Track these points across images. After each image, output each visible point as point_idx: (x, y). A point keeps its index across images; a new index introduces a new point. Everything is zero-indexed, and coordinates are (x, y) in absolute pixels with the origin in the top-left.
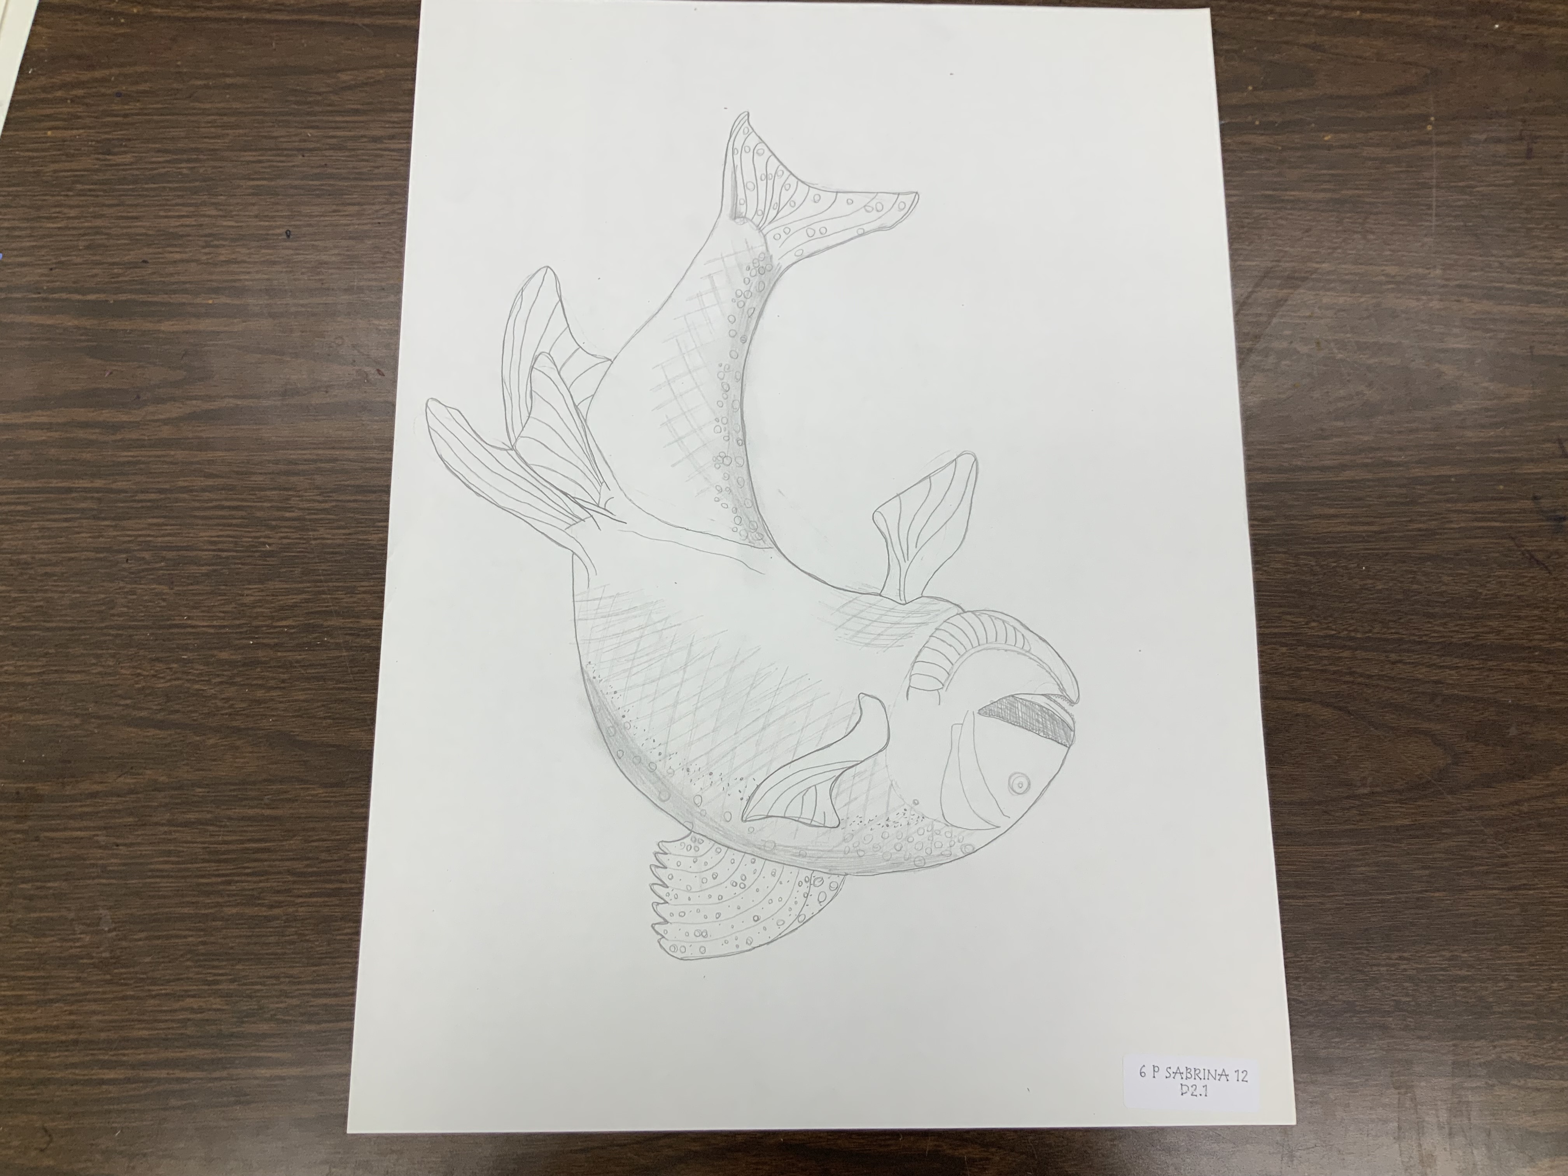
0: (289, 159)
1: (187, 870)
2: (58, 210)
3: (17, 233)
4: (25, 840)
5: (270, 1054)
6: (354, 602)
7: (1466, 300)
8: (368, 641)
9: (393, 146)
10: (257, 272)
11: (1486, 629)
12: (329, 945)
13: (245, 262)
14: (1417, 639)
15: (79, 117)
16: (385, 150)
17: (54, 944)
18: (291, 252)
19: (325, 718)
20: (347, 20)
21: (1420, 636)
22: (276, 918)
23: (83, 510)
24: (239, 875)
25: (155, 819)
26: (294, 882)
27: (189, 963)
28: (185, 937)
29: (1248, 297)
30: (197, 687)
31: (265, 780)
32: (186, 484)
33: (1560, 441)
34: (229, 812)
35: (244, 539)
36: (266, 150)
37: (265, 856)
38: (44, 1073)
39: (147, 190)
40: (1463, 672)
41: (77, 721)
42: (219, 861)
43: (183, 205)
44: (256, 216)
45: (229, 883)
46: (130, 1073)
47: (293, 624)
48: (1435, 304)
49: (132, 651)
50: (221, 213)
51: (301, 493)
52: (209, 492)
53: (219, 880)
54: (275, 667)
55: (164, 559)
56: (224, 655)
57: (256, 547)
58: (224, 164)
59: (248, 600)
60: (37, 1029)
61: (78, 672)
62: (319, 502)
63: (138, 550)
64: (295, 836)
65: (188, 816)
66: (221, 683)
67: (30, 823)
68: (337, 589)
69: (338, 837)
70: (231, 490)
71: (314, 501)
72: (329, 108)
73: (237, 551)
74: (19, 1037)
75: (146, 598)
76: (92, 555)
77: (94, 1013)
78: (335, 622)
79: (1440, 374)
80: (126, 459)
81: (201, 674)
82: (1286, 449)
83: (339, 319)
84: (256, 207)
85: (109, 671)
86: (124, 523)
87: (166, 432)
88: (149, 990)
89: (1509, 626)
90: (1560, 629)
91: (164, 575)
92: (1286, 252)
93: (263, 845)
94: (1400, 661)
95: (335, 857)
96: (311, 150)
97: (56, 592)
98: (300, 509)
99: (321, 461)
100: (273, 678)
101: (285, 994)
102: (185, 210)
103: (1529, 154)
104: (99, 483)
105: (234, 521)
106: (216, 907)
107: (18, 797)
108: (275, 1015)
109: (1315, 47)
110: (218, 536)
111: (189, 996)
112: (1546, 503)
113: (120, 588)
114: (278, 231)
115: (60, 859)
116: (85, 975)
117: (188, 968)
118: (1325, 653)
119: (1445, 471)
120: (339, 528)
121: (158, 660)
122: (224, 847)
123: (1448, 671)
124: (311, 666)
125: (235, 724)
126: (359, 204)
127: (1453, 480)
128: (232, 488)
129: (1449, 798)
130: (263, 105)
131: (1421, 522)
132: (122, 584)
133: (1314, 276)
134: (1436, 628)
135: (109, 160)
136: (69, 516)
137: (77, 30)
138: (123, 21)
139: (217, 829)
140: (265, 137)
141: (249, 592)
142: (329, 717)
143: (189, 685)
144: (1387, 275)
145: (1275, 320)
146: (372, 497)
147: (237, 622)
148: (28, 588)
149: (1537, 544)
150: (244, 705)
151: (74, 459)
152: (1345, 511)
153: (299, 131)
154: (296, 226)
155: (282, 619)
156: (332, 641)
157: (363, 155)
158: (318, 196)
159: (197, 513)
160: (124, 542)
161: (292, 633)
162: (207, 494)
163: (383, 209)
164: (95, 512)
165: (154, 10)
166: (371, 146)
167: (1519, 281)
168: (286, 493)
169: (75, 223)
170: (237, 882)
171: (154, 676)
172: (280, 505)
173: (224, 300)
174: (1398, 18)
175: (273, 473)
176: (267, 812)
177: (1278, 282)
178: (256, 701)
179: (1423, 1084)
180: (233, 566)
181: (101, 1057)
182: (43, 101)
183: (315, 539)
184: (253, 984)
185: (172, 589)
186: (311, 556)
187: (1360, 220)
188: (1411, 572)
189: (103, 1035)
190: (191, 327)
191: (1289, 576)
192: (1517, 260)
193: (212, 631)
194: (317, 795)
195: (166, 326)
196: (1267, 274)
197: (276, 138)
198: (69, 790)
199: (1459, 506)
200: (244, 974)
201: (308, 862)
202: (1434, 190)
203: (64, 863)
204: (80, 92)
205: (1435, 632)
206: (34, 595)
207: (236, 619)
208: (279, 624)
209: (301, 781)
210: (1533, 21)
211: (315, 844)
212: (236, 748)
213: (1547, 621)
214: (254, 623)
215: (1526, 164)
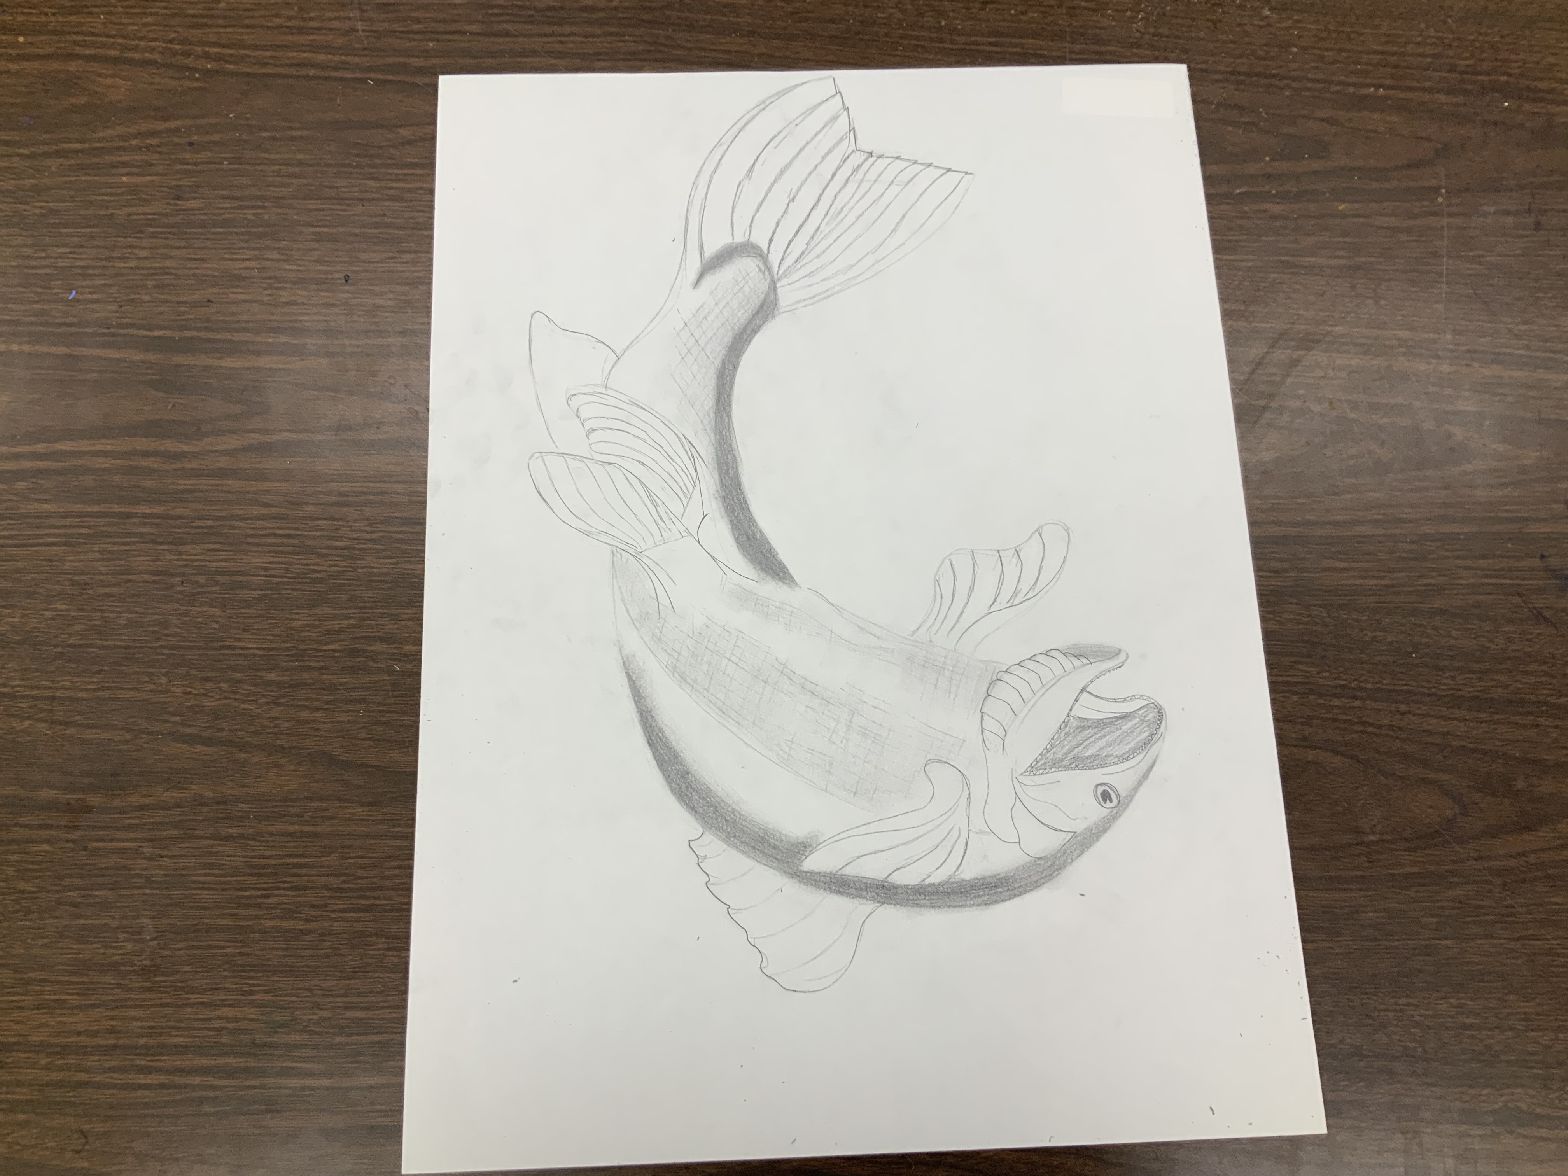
0: (350, 208)
1: (229, 882)
2: (129, 250)
3: (91, 272)
4: (73, 850)
5: (301, 1065)
6: (398, 629)
7: (1476, 365)
10: (316, 314)
11: (1493, 683)
12: (362, 959)
13: (303, 304)
14: (1426, 691)
15: (152, 165)
17: (97, 951)
18: (349, 295)
19: (365, 740)
20: (409, 79)
21: (1429, 689)
22: (310, 932)
23: (142, 535)
24: (279, 889)
25: (197, 833)
26: (330, 898)
27: (226, 973)
28: (223, 948)
29: (1263, 358)
30: (243, 706)
31: (306, 798)
32: (241, 512)
34: (271, 828)
35: (296, 566)
36: (328, 199)
37: (304, 871)
38: (83, 1077)
39: (214, 233)
40: (1471, 724)
41: (128, 736)
42: (260, 875)
43: (248, 249)
44: (316, 261)
45: (267, 896)
46: (164, 1079)
47: (339, 648)
48: (1446, 368)
49: (184, 671)
50: (283, 257)
51: (350, 524)
52: (263, 520)
53: (259, 893)
54: (319, 689)
55: (217, 583)
56: (272, 676)
57: (305, 573)
58: (289, 211)
59: (295, 624)
60: (79, 1034)
61: (130, 689)
62: (367, 532)
63: (194, 574)
64: (333, 852)
65: (230, 831)
66: (268, 703)
67: (79, 833)
68: (381, 616)
69: (375, 855)
70: (284, 519)
71: (363, 531)
72: (389, 161)
73: (286, 577)
74: (61, 1040)
75: (200, 620)
76: (147, 577)
77: (133, 1019)
78: (379, 647)
79: (1449, 436)
80: (185, 487)
81: (249, 695)
82: (1300, 504)
83: (394, 360)
84: (316, 253)
85: (160, 689)
86: (182, 548)
87: (224, 462)
88: (188, 999)
89: (1517, 681)
91: (217, 598)
92: (1299, 315)
93: (301, 861)
94: (1409, 712)
95: (372, 874)
96: (369, 200)
97: (112, 612)
98: (349, 538)
99: (371, 494)
100: (318, 700)
101: (317, 1006)
102: (250, 254)
103: (1538, 226)
104: (158, 509)
105: (286, 549)
106: (255, 919)
107: (68, 807)
108: (307, 1026)
109: (1330, 121)
110: (270, 563)
111: (225, 1006)
112: (1554, 562)
113: (175, 610)
114: (337, 275)
115: (107, 868)
116: (124, 982)
117: (226, 977)
118: (1336, 702)
119: (1454, 528)
120: (386, 557)
121: (208, 679)
122: (265, 862)
123: (1457, 723)
124: (354, 689)
125: (279, 742)
126: (415, 252)
127: (1462, 537)
128: (284, 517)
129: (1457, 848)
130: (326, 157)
131: (1432, 578)
132: (176, 606)
133: (1327, 339)
134: (1445, 681)
135: (180, 205)
136: (129, 540)
137: (154, 84)
138: (197, 75)
139: (258, 844)
140: (328, 187)
141: (297, 617)
142: (369, 739)
143: (237, 704)
144: (1399, 339)
145: (1289, 380)
147: (286, 645)
148: (85, 607)
149: (1544, 601)
150: (287, 725)
151: (134, 486)
152: (1354, 565)
153: (360, 181)
154: (354, 272)
155: (327, 644)
156: (374, 665)
158: (376, 243)
159: (250, 540)
160: (180, 566)
161: (337, 657)
162: (262, 522)
164: (153, 537)
165: (227, 66)
167: (1528, 347)
168: (336, 523)
169: (147, 264)
170: (275, 896)
171: (204, 695)
172: (331, 534)
173: (283, 339)
174: (1410, 95)
175: (324, 504)
176: (307, 829)
177: (1293, 343)
178: (298, 721)
179: (1429, 1130)
180: (284, 592)
181: (138, 1062)
182: (119, 148)
183: (363, 568)
184: (287, 995)
185: (225, 612)
186: (359, 583)
187: (1373, 286)
188: (1421, 626)
189: (142, 1041)
190: (250, 364)
191: (1301, 627)
192: (1525, 327)
193: (261, 653)
194: (353, 814)
195: (229, 362)
196: (1282, 335)
197: (337, 187)
198: (117, 803)
199: (1469, 563)
200: (277, 985)
201: (344, 878)
202: (1445, 259)
203: (112, 872)
204: (154, 141)
205: (1445, 684)
206: (93, 614)
207: (285, 642)
208: (325, 648)
209: (340, 800)
210: (1542, 100)
211: (352, 861)
212: (279, 766)
213: (1554, 677)
214: (301, 647)
215: (1534, 236)
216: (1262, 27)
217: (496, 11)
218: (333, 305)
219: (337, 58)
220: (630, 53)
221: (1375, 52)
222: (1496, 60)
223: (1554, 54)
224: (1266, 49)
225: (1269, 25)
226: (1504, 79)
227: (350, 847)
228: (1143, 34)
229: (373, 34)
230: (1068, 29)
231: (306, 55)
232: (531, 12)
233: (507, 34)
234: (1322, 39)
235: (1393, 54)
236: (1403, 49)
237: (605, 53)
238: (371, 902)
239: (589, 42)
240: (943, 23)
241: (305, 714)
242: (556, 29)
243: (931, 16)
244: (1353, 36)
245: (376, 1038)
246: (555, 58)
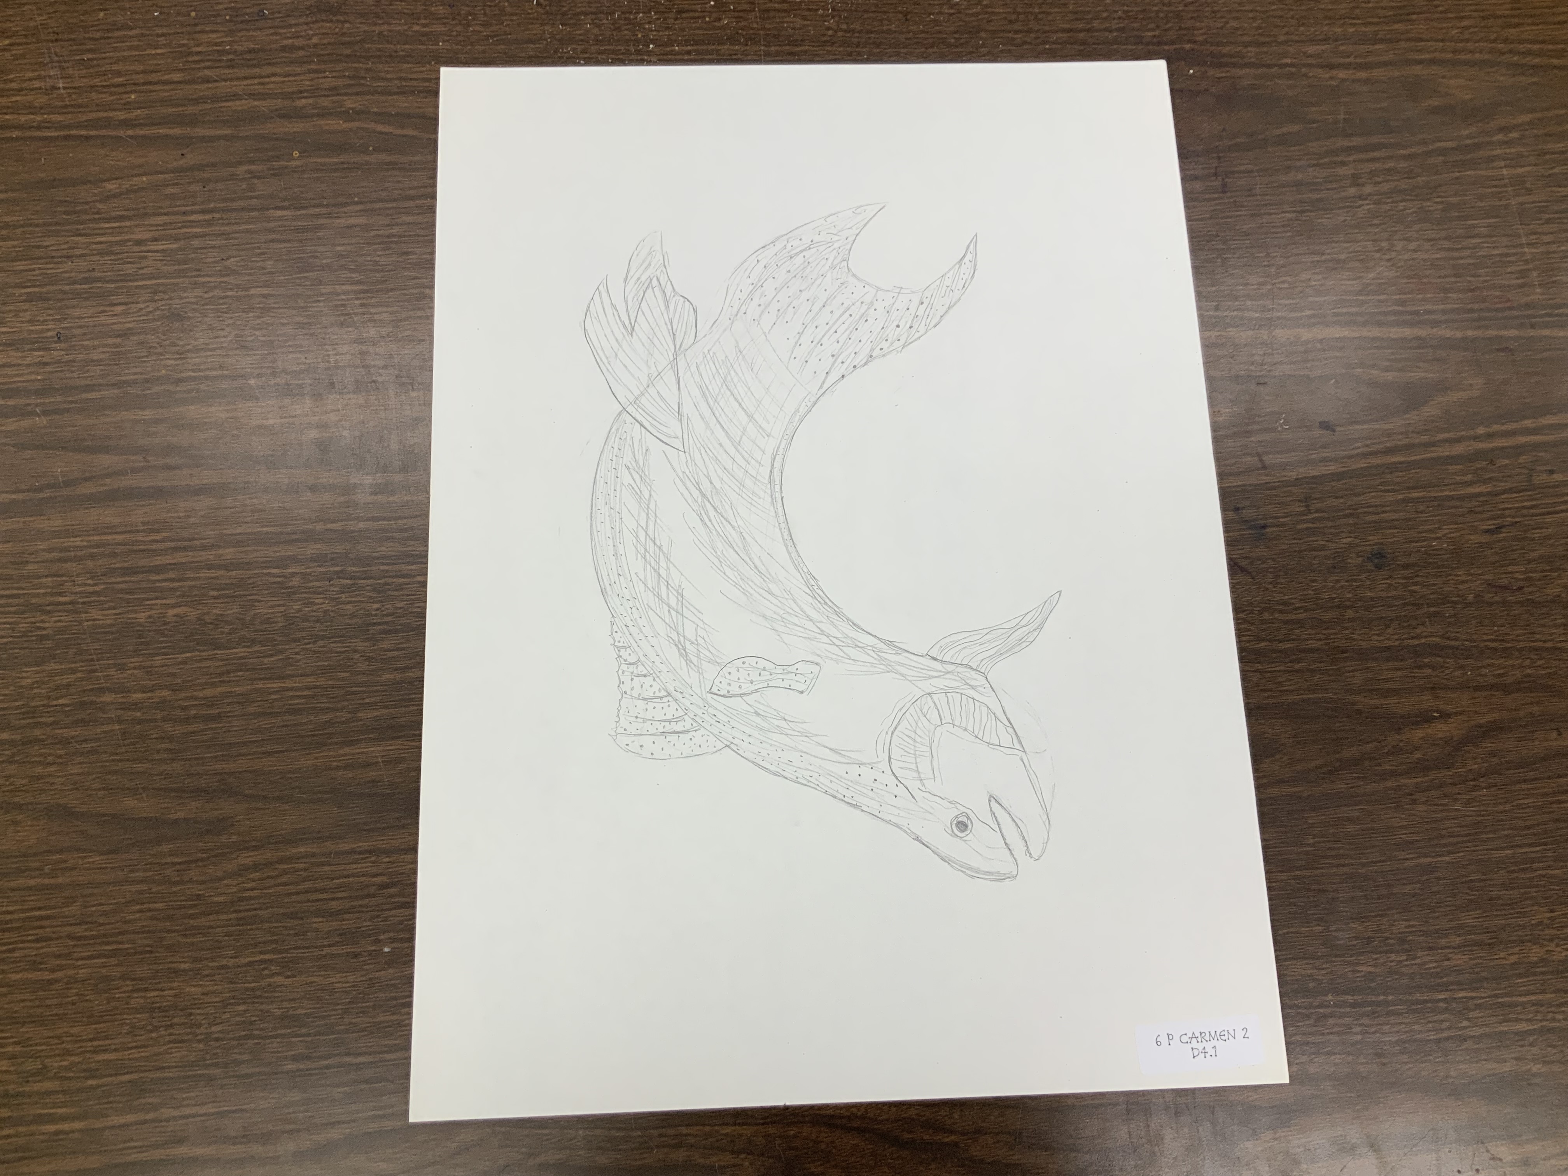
0: (60, 266)
5: (54, 1111)
6: (125, 678)
8: (138, 714)
9: (156, 248)
10: (30, 374)
12: (108, 1003)
13: (18, 365)
16: (149, 251)
18: (63, 353)
19: (100, 789)
20: (111, 133)
22: (57, 981)
24: (23, 942)
26: (75, 946)
31: (45, 852)
33: (1259, 455)
34: (12, 884)
36: (36, 258)
37: (46, 923)
44: (28, 322)
45: (12, 951)
47: (68, 702)
51: (73, 578)
54: (52, 744)
57: (31, 632)
59: (25, 682)
62: (89, 585)
64: (75, 902)
68: (109, 666)
69: (115, 901)
70: (9, 579)
71: (86, 585)
72: (97, 216)
73: (12, 637)
78: (108, 698)
83: (107, 413)
84: (28, 313)
90: (1265, 630)
93: (45, 913)
95: (113, 920)
96: (79, 256)
98: (72, 593)
99: (92, 547)
100: (50, 755)
101: (67, 1053)
103: (1224, 189)
105: (11, 609)
108: (59, 1073)
114: (50, 334)
120: (109, 609)
122: (9, 917)
124: (85, 741)
125: (16, 799)
126: (124, 304)
130: (33, 217)
140: (36, 247)
141: (24, 675)
142: (104, 789)
146: (140, 577)
147: (17, 704)
149: (1240, 552)
150: (22, 782)
153: (68, 239)
154: (64, 328)
155: (57, 699)
156: (104, 716)
157: (128, 257)
158: (87, 299)
161: (66, 711)
163: (148, 306)
166: (136, 249)
167: (1217, 308)
168: (59, 579)
170: (21, 949)
172: (54, 591)
175: (47, 561)
176: (47, 881)
178: (32, 777)
180: (11, 651)
183: (87, 621)
184: (37, 1045)
186: (84, 636)
192: (1214, 289)
194: (93, 863)
197: (46, 247)
200: (27, 1036)
201: (87, 926)
207: (16, 700)
208: (55, 703)
209: (78, 850)
210: (1226, 65)
211: (94, 909)
212: (15, 823)
213: (1252, 624)
214: (33, 704)
215: (1222, 198)
216: (951, 14)
217: (196, 58)
218: (46, 364)
219: (39, 118)
220: (331, 89)
221: (1064, 31)
222: (1180, 28)
223: (1237, 18)
224: (956, 36)
225: (960, 12)
226: (1188, 46)
227: (91, 895)
228: (836, 32)
229: (73, 91)
230: (762, 32)
231: (7, 117)
232: (231, 57)
233: (207, 80)
234: (1011, 22)
235: (1081, 31)
236: (1090, 26)
237: (306, 91)
238: (115, 947)
239: (289, 81)
240: (640, 36)
241: (39, 770)
242: (257, 71)
243: (627, 30)
244: (1040, 16)
245: (127, 1078)
246: (256, 100)
